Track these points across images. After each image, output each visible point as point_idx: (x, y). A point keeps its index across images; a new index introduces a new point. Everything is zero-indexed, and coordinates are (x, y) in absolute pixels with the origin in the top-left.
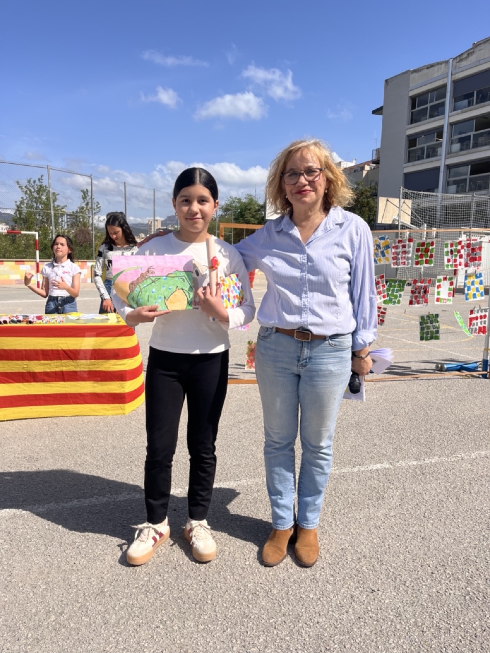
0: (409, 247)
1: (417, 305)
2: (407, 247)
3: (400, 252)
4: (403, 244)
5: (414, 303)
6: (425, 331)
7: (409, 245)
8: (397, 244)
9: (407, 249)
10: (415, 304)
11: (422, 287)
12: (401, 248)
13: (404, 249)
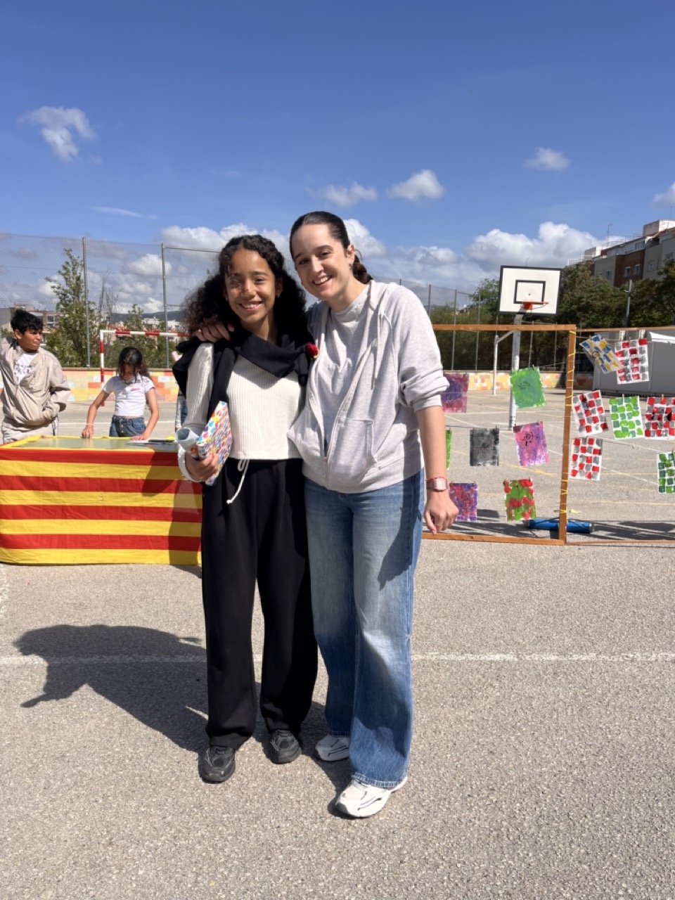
0: (642, 352)
1: (656, 438)
2: (638, 352)
3: (628, 361)
4: (631, 348)
5: (652, 434)
6: (667, 477)
7: (641, 349)
8: (622, 349)
9: (639, 355)
10: (654, 436)
11: (663, 410)
12: (629, 354)
13: (634, 356)
